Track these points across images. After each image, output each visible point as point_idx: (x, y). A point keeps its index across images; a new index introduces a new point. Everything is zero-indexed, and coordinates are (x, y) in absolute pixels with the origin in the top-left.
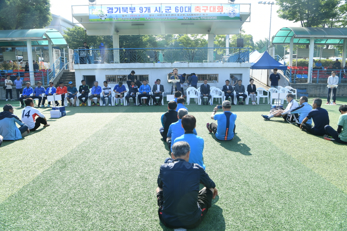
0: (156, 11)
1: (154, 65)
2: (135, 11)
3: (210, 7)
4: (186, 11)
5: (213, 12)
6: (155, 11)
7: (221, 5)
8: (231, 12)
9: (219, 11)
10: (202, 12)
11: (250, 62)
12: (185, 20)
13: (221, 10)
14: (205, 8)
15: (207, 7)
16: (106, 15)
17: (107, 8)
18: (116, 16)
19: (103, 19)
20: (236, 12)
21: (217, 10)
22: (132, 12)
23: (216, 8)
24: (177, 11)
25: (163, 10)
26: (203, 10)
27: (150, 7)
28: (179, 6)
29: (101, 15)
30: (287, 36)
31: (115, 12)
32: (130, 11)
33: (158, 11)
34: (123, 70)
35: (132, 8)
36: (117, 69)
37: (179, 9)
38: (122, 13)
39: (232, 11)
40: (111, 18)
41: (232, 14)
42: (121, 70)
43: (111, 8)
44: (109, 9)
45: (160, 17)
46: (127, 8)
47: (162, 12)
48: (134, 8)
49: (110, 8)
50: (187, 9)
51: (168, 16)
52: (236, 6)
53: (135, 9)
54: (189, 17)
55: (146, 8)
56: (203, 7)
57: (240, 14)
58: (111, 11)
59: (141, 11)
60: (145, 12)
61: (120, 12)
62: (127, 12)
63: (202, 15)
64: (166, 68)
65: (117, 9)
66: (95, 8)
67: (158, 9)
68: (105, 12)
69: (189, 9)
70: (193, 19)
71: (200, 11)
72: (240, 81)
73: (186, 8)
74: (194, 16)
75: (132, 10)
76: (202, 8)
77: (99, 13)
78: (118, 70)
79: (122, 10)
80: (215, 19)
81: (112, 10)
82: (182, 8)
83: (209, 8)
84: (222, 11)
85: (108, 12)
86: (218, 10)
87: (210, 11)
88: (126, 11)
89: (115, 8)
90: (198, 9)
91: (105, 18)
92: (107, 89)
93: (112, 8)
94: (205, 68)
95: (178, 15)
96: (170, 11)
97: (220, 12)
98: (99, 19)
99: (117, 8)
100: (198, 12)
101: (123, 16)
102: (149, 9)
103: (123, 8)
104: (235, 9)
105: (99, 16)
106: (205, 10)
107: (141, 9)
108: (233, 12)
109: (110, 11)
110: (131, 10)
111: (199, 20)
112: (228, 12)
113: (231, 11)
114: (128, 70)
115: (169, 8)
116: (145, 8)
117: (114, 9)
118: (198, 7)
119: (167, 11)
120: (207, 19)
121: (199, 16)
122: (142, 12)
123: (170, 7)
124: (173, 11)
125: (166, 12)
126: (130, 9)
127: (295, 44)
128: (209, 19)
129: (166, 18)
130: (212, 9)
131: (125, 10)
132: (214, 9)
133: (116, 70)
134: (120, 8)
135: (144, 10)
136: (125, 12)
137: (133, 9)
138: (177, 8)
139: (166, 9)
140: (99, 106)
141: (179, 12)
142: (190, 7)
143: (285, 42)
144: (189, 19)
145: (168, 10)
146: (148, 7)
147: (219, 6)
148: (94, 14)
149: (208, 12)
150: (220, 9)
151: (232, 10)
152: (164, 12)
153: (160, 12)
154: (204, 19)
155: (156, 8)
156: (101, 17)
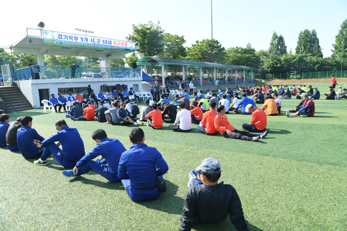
2: (78, 40)
3: (121, 43)
6: (91, 42)
7: (126, 42)
8: (131, 47)
9: (125, 46)
10: (117, 45)
12: (109, 49)
14: (119, 43)
15: (119, 42)
16: (57, 40)
18: (65, 42)
19: (55, 43)
20: (133, 47)
21: (124, 45)
22: (76, 40)
23: (124, 43)
25: (96, 41)
28: (105, 40)
29: (53, 39)
31: (64, 39)
34: (71, 84)
37: (105, 41)
38: (69, 40)
40: (61, 43)
42: (70, 84)
44: (59, 35)
45: (94, 46)
46: (72, 36)
47: (95, 42)
48: (77, 37)
49: (60, 35)
51: (99, 46)
52: (133, 44)
53: (77, 38)
54: (111, 48)
55: (85, 38)
57: (135, 48)
59: (82, 40)
60: (84, 41)
61: (67, 39)
62: (73, 40)
63: (117, 48)
64: (100, 82)
66: (48, 33)
67: (93, 41)
68: (56, 37)
69: (110, 42)
70: (113, 49)
75: (76, 38)
76: (117, 43)
77: (51, 38)
79: (69, 38)
80: (124, 50)
81: (62, 36)
84: (127, 46)
85: (59, 38)
87: (121, 45)
89: (64, 35)
91: (56, 43)
93: (61, 35)
95: (104, 46)
96: (99, 42)
98: (52, 43)
99: (65, 36)
100: (115, 45)
101: (70, 42)
102: (87, 39)
103: (69, 36)
104: (133, 45)
105: (52, 40)
106: (119, 44)
107: (82, 39)
109: (60, 37)
111: (115, 50)
112: (130, 47)
114: (74, 83)
115: (99, 40)
116: (84, 38)
117: (63, 36)
118: (115, 42)
120: (120, 50)
122: (83, 41)
123: (100, 40)
124: (101, 43)
126: (75, 38)
129: (97, 47)
131: (71, 38)
132: (123, 44)
133: (66, 84)
134: (67, 36)
135: (84, 39)
136: (71, 39)
141: (105, 44)
145: (99, 41)
148: (47, 38)
149: (120, 45)
152: (96, 43)
153: (94, 42)
154: (118, 50)
155: (91, 39)
156: (53, 41)
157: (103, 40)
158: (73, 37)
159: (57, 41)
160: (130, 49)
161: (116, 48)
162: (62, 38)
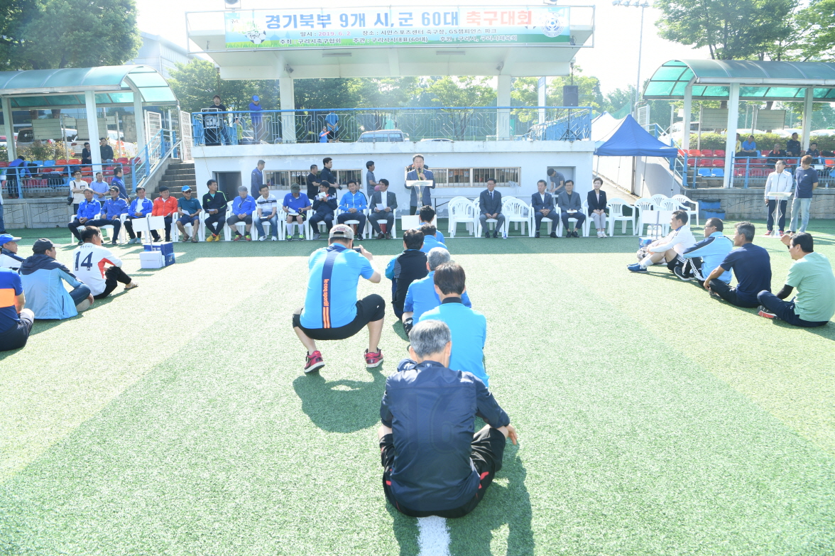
0: (379, 23)
1: (374, 148)
2: (330, 23)
3: (503, 13)
4: (447, 22)
5: (510, 24)
6: (376, 24)
7: (528, 9)
8: (549, 25)
9: (522, 23)
10: (484, 25)
11: (592, 139)
12: (445, 42)
13: (526, 20)
14: (491, 16)
15: (495, 13)
17: (267, 16)
18: (287, 36)
19: (257, 41)
20: (561, 25)
21: (517, 20)
22: (324, 25)
23: (517, 15)
24: (426, 22)
25: (395, 20)
26: (485, 20)
27: (364, 14)
28: (431, 11)
29: (253, 33)
30: (678, 80)
31: (285, 27)
32: (318, 24)
33: (382, 24)
35: (322, 16)
36: (289, 156)
37: (431, 17)
38: (302, 28)
39: (553, 23)
40: (275, 39)
41: (552, 30)
42: (300, 158)
43: (275, 16)
44: (270, 19)
45: (387, 36)
46: (312, 16)
47: (392, 25)
48: (329, 16)
49: (273, 17)
50: (449, 19)
51: (405, 35)
52: (561, 11)
53: (329, 19)
54: (454, 36)
55: (356, 15)
56: (486, 13)
57: (571, 28)
58: (276, 23)
59: (344, 24)
60: (353, 25)
61: (296, 26)
62: (312, 26)
63: (483, 33)
64: (402, 153)
65: (288, 19)
66: (239, 18)
67: (383, 19)
68: (262, 27)
69: (453, 18)
70: (464, 42)
71: (479, 23)
72: (570, 183)
73: (447, 15)
74: (465, 35)
75: (324, 20)
76: (483, 16)
77: (248, 29)
78: (293, 158)
79: (301, 22)
80: (514, 42)
81: (278, 21)
82: (437, 15)
83: (499, 16)
84: (529, 22)
85: (269, 26)
86: (520, 21)
87: (503, 22)
88: (309, 23)
89: (284, 16)
90: (474, 17)
92: (267, 202)
93: (278, 17)
94: (490, 153)
95: (429, 32)
96: (409, 22)
97: (526, 25)
98: (249, 43)
99: (290, 17)
100: (474, 25)
101: (303, 34)
102: (361, 19)
103: (302, 16)
104: (560, 19)
105: (248, 36)
106: (491, 21)
107: (344, 19)
108: (554, 25)
109: (273, 22)
110: (321, 22)
111: (476, 42)
112: (544, 25)
113: (550, 23)
114: (315, 158)
115: (407, 16)
116: (352, 15)
117: (281, 18)
118: (474, 13)
119: (404, 23)
120: (494, 42)
121: (476, 34)
122: (347, 25)
123: (411, 14)
124: (417, 24)
125: (401, 24)
126: (319, 19)
127: (695, 98)
128: (500, 42)
129: (400, 39)
130: (506, 17)
131: (307, 20)
132: (512, 17)
133: (289, 160)
134: (295, 16)
135: (351, 20)
136: (307, 25)
137: (326, 18)
138: (426, 16)
139: (400, 19)
140: (250, 240)
141: (431, 25)
142: (456, 13)
143: (672, 94)
144: (453, 42)
145: (406, 20)
146: (360, 14)
147: (523, 12)
148: (235, 30)
149: (497, 25)
150: (525, 18)
151: (553, 20)
152: (397, 25)
153: (387, 25)
154: (489, 42)
155: (379, 15)
156: (253, 39)
157: (423, 15)
158: (315, 18)
159: (263, 37)
160: (542, 32)
161: (479, 37)
162: (279, 26)
